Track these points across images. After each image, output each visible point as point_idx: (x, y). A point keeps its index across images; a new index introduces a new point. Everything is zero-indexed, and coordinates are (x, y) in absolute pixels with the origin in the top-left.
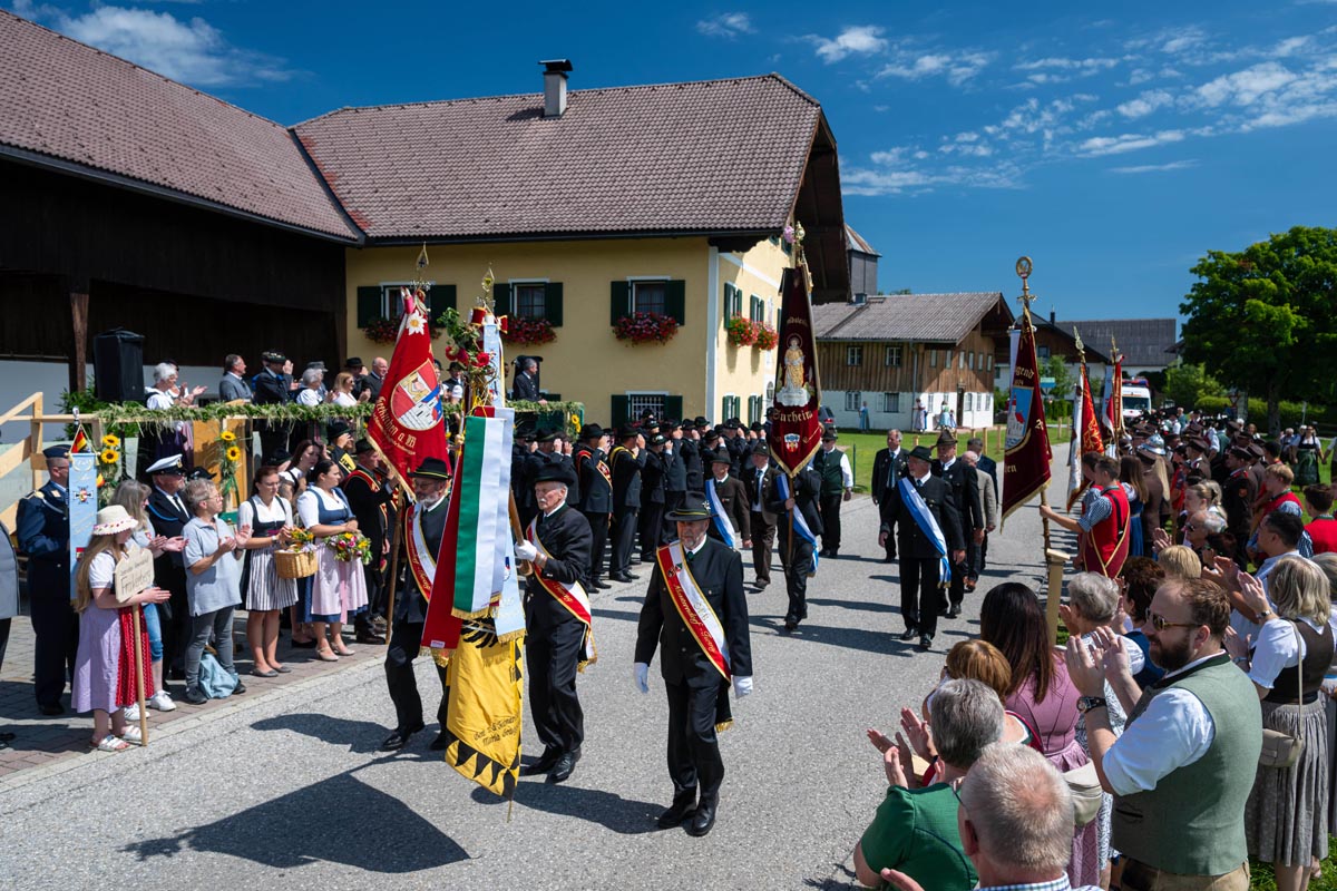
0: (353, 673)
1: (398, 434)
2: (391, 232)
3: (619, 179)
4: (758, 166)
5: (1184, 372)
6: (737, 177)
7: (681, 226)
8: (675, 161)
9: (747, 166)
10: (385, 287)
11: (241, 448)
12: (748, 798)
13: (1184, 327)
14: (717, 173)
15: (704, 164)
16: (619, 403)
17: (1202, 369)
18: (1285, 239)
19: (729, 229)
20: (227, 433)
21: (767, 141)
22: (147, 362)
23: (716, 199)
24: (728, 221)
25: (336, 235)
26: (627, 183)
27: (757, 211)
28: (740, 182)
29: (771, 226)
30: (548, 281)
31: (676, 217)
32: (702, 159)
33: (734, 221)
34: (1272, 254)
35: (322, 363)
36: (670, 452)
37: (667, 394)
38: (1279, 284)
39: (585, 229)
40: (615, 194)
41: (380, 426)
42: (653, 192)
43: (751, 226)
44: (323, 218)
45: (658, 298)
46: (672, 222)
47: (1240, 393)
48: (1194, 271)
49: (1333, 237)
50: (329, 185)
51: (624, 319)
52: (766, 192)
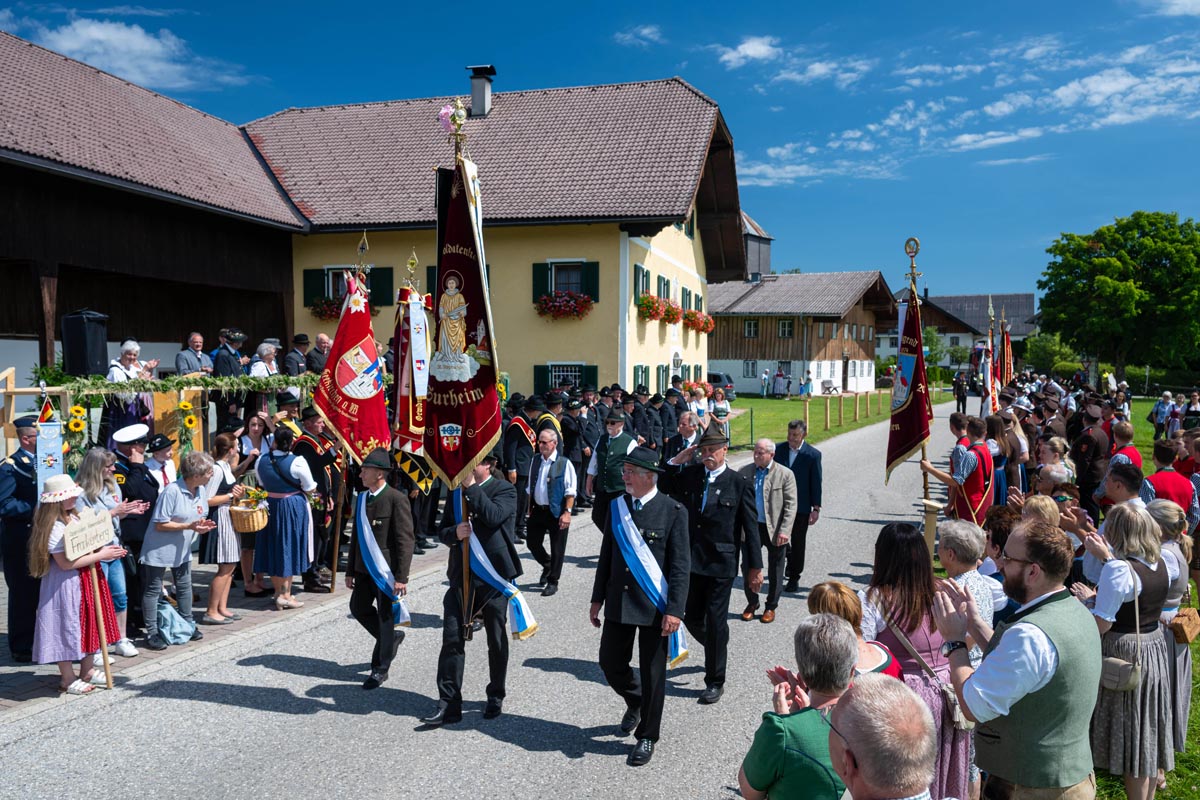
0: (301, 619)
1: (342, 402)
2: (333, 220)
3: (539, 172)
4: (663, 159)
5: (1042, 341)
6: (644, 170)
7: (595, 214)
8: (589, 156)
9: (653, 160)
10: (328, 270)
11: (197, 416)
13: (1041, 300)
14: (626, 166)
15: (615, 158)
16: (541, 373)
17: (1057, 338)
18: (1128, 223)
19: (638, 216)
20: (185, 402)
21: (671, 137)
22: (111, 339)
23: (626, 189)
24: (636, 209)
25: (284, 223)
26: (546, 175)
27: (663, 200)
28: (647, 174)
29: (675, 213)
31: (590, 206)
32: (613, 154)
33: (642, 208)
34: (1117, 236)
35: (275, 338)
36: (585, 416)
37: (584, 364)
38: (1124, 263)
39: (509, 216)
40: (535, 185)
41: (326, 395)
42: (570, 183)
43: (657, 213)
44: (272, 208)
45: (575, 278)
46: (587, 210)
47: (1091, 359)
48: (1049, 251)
49: (1170, 221)
50: (276, 178)
51: (545, 297)
52: (670, 183)
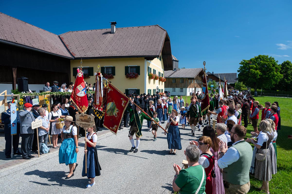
2: (80, 57)
3: (126, 46)
4: (154, 43)
5: (239, 84)
6: (150, 45)
7: (139, 55)
8: (138, 42)
9: (152, 43)
11: (49, 100)
12: (154, 170)
13: (238, 75)
14: (146, 44)
15: (144, 43)
16: (127, 91)
17: (242, 83)
18: (257, 58)
19: (149, 56)
20: (46, 98)
23: (146, 50)
24: (148, 54)
25: (68, 57)
26: (128, 47)
27: (154, 52)
28: (151, 46)
29: (157, 55)
30: (112, 66)
33: (150, 54)
34: (255, 60)
35: (65, 83)
37: (137, 89)
38: (256, 66)
39: (120, 56)
40: (125, 49)
42: (133, 48)
43: (153, 55)
44: (67, 54)
45: (135, 70)
46: (137, 54)
47: (249, 87)
48: (240, 64)
49: (267, 57)
50: (67, 47)
51: (128, 74)
52: (156, 48)
